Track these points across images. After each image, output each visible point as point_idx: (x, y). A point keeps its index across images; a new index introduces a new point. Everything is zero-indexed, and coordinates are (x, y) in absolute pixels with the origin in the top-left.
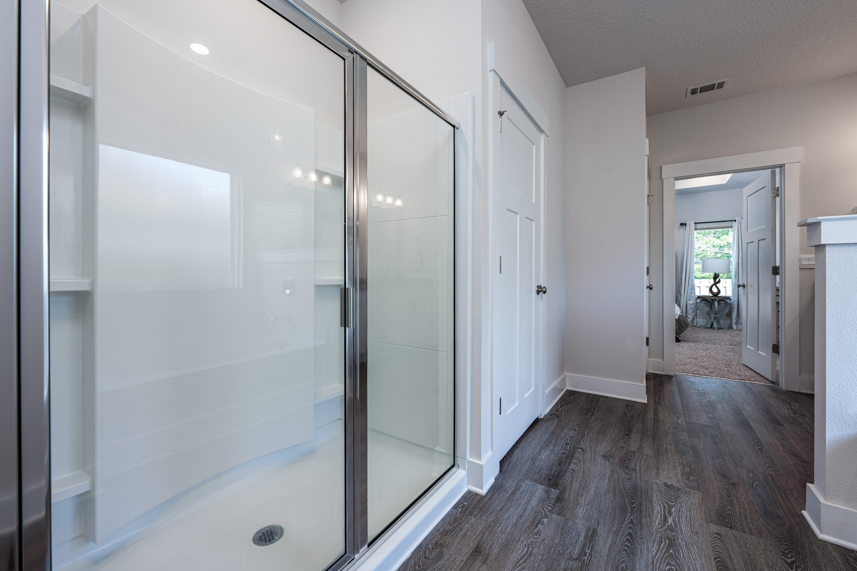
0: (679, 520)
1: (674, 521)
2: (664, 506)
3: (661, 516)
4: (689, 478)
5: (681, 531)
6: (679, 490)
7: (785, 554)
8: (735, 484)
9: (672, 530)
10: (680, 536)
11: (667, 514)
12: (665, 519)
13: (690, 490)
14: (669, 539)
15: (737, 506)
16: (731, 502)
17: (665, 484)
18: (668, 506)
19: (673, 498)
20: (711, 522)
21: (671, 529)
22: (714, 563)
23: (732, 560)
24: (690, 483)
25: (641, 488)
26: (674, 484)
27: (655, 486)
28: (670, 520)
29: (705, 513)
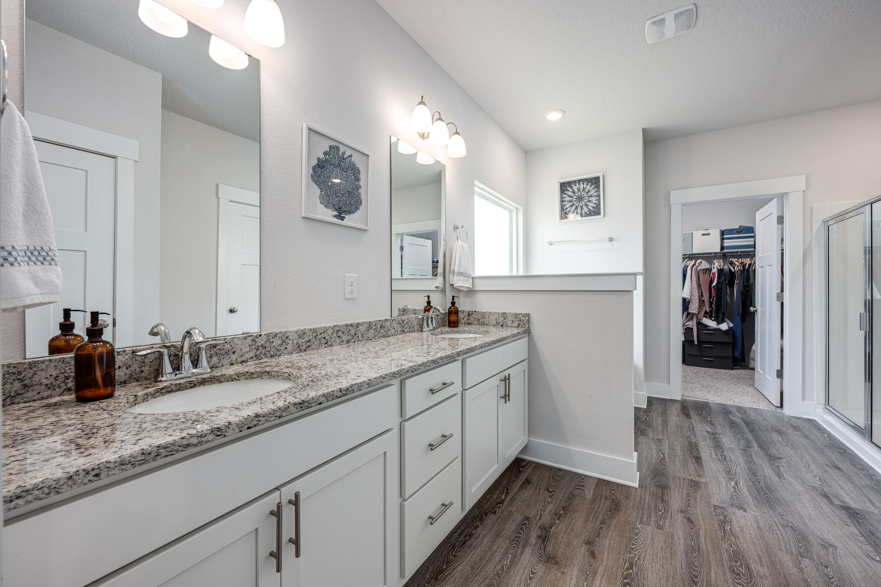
0: (727, 484)
1: (730, 484)
2: (741, 493)
3: (740, 486)
4: (725, 517)
5: (724, 478)
6: (731, 505)
7: (664, 469)
8: (680, 512)
9: (730, 478)
10: (725, 476)
11: (736, 487)
12: (736, 484)
13: (721, 505)
14: (731, 474)
15: (684, 493)
16: (688, 496)
17: (745, 511)
18: (737, 493)
19: (735, 498)
20: (704, 483)
21: (732, 479)
22: (704, 466)
23: (694, 466)
24: (723, 512)
25: (765, 506)
26: (737, 511)
27: (754, 508)
28: (733, 483)
29: (709, 489)
